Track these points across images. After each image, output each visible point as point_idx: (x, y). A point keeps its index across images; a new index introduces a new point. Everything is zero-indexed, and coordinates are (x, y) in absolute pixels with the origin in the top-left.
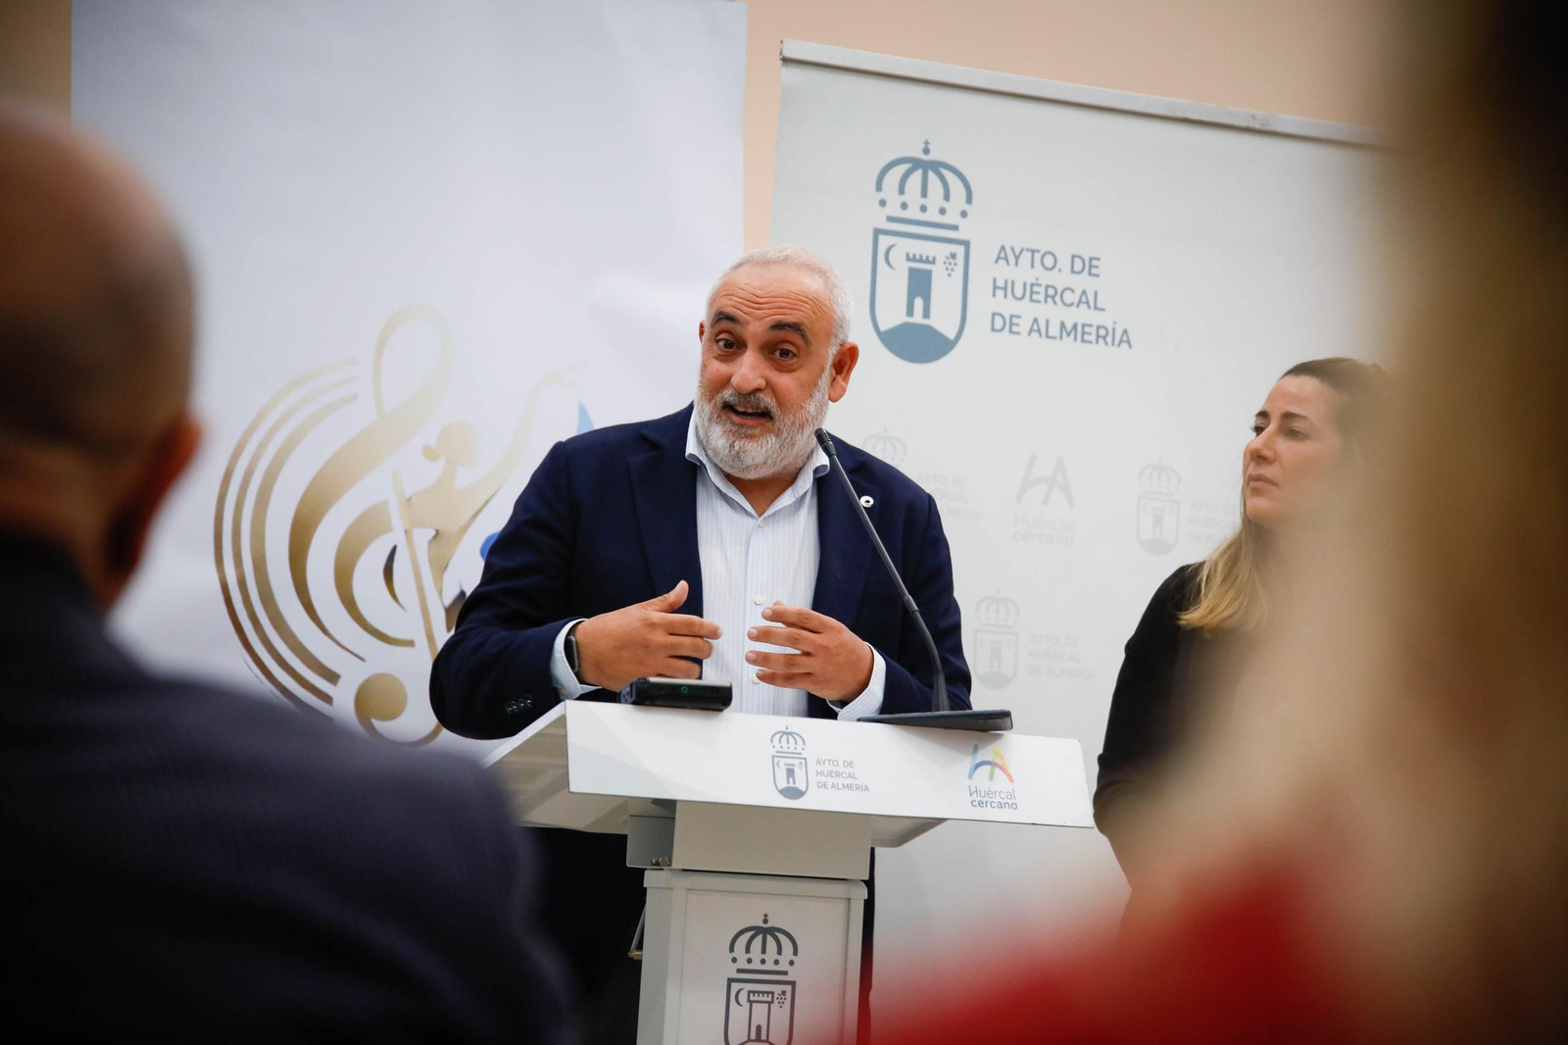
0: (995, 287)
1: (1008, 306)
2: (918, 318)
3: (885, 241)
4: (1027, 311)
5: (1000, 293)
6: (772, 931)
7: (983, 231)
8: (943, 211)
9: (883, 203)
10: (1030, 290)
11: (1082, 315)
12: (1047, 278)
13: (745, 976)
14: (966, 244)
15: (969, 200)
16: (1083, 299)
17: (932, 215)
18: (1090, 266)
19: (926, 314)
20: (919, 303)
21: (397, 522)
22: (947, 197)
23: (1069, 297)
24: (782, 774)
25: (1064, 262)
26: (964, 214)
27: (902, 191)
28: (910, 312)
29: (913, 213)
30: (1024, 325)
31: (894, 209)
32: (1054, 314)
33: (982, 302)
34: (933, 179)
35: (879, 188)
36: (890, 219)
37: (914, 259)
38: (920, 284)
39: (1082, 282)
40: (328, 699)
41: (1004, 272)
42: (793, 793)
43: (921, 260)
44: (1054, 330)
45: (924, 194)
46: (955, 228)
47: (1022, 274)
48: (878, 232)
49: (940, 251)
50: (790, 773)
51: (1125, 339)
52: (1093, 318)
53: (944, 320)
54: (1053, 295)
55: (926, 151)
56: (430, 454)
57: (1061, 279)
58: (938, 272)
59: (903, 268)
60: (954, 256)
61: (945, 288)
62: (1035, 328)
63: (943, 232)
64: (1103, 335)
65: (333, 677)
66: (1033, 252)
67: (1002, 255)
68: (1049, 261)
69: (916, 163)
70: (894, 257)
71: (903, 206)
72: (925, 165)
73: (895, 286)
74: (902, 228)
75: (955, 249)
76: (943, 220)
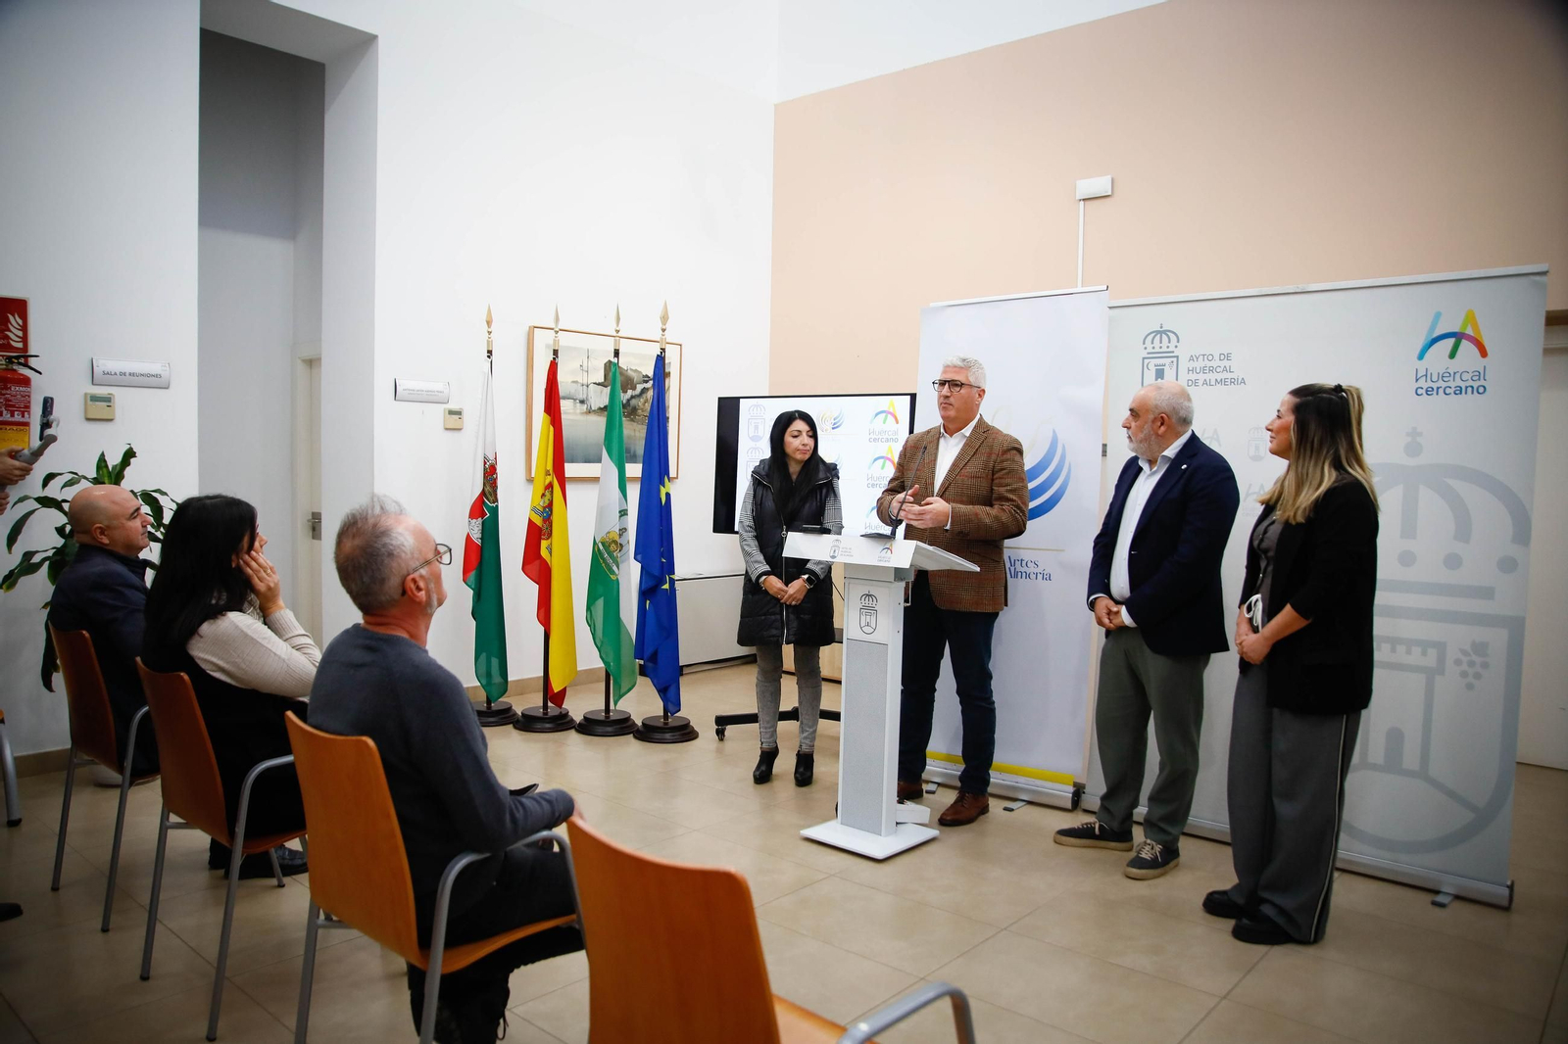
0: (1189, 370)
1: (1193, 376)
3: (1146, 361)
4: (1201, 377)
5: (1191, 372)
7: (1183, 353)
9: (1146, 348)
10: (1203, 370)
11: (1226, 375)
12: (1209, 364)
14: (1177, 357)
15: (1178, 342)
16: (1225, 369)
17: (1164, 349)
18: (1228, 357)
22: (1170, 342)
25: (1217, 357)
26: (1176, 347)
27: (1152, 343)
29: (1157, 350)
30: (1201, 382)
31: (1150, 350)
32: (1212, 377)
33: (1184, 376)
34: (1164, 337)
35: (1144, 343)
36: (1149, 353)
39: (1226, 363)
41: (1192, 365)
43: (1160, 365)
44: (1213, 383)
45: (1161, 343)
46: (1173, 352)
47: (1200, 364)
48: (1144, 358)
49: (1167, 361)
51: (1243, 381)
52: (1229, 376)
54: (1212, 370)
55: (1161, 328)
57: (1214, 364)
58: (1166, 369)
59: (1153, 369)
60: (1172, 362)
61: (1169, 374)
62: (1205, 383)
63: (1168, 354)
64: (1233, 381)
66: (1204, 355)
67: (1191, 359)
68: (1210, 358)
69: (1157, 332)
70: (1152, 366)
71: (1154, 348)
72: (1161, 332)
73: (1150, 376)
74: (1152, 356)
75: (1172, 359)
76: (1169, 350)
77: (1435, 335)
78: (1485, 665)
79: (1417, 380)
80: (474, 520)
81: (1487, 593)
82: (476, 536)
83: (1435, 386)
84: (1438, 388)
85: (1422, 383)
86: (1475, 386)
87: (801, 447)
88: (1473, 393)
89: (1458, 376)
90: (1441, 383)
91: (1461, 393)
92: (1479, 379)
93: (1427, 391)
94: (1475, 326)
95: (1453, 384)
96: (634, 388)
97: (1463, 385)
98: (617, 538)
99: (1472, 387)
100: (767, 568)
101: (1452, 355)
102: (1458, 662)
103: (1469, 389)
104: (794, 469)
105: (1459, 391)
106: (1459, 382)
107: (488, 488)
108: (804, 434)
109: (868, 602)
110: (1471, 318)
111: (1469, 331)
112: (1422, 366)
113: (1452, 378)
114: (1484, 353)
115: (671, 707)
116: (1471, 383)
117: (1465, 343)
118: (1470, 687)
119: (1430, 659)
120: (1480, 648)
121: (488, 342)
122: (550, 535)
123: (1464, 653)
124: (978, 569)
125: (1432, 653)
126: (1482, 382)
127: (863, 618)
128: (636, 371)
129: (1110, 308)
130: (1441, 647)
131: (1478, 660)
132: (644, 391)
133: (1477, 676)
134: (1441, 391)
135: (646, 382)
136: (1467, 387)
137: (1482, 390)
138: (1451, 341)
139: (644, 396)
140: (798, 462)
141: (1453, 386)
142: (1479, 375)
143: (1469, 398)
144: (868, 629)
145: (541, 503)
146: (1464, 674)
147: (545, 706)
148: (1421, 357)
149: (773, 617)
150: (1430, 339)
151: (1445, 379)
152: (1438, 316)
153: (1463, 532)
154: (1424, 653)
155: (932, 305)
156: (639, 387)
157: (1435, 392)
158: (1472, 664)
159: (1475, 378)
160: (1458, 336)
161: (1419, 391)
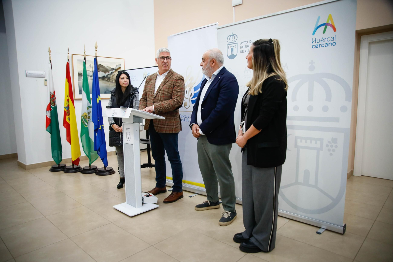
0: (241, 47)
1: (242, 49)
2: (232, 54)
3: (228, 46)
4: (244, 49)
7: (239, 41)
9: (228, 41)
10: (245, 47)
12: (247, 44)
14: (237, 43)
15: (237, 38)
17: (233, 41)
18: (252, 41)
19: (233, 53)
20: (232, 52)
22: (235, 39)
25: (249, 42)
26: (237, 40)
27: (230, 39)
28: (231, 53)
30: (244, 51)
31: (229, 42)
32: (247, 49)
33: (239, 50)
34: (233, 37)
35: (227, 40)
36: (229, 43)
37: (231, 47)
38: (232, 50)
41: (242, 45)
43: (232, 47)
45: (232, 39)
46: (236, 42)
47: (244, 45)
48: (227, 45)
49: (234, 45)
53: (235, 54)
54: (247, 47)
55: (232, 34)
56: (190, 80)
58: (234, 48)
59: (230, 48)
60: (236, 45)
61: (235, 50)
62: (246, 51)
66: (245, 42)
67: (241, 43)
68: (247, 42)
69: (231, 35)
71: (230, 41)
73: (229, 50)
74: (230, 43)
75: (235, 44)
76: (235, 41)
77: (318, 25)
78: (336, 147)
79: (312, 43)
80: (48, 111)
81: (337, 120)
82: (49, 116)
83: (318, 44)
84: (319, 45)
85: (314, 44)
86: (332, 42)
87: (125, 82)
88: (331, 45)
89: (326, 39)
90: (321, 43)
91: (327, 46)
92: (333, 40)
93: (316, 46)
94: (332, 21)
95: (324, 43)
96: (109, 72)
97: (328, 43)
98: (87, 115)
99: (331, 43)
100: (114, 122)
101: (324, 32)
102: (327, 146)
103: (330, 44)
104: (123, 90)
105: (327, 45)
106: (326, 42)
107: (52, 102)
108: (125, 78)
109: (128, 131)
110: (330, 18)
111: (330, 22)
112: (314, 37)
113: (324, 41)
114: (335, 30)
115: (106, 165)
116: (330, 42)
117: (328, 27)
118: (331, 155)
119: (318, 145)
120: (335, 140)
121: (50, 58)
122: (69, 115)
123: (329, 142)
124: (164, 118)
125: (319, 142)
126: (334, 41)
127: (127, 136)
128: (109, 67)
129: (217, 29)
130: (321, 140)
131: (334, 145)
132: (112, 73)
133: (334, 151)
134: (321, 46)
135: (113, 70)
136: (329, 43)
137: (334, 44)
138: (324, 27)
139: (112, 74)
140: (124, 87)
141: (324, 44)
142: (333, 38)
144: (129, 140)
145: (66, 105)
146: (329, 150)
147: (73, 165)
148: (313, 34)
149: (117, 137)
150: (316, 27)
151: (322, 41)
152: (319, 18)
153: (329, 98)
154: (316, 143)
156: (110, 72)
157: (318, 47)
158: (332, 146)
159: (332, 40)
160: (326, 25)
161: (313, 47)
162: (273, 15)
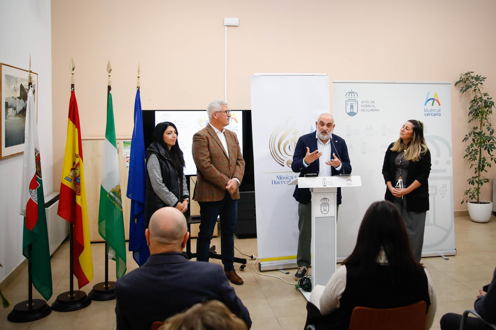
1: (363, 108)
2: (352, 111)
3: (347, 102)
4: (366, 108)
5: (362, 107)
6: (326, 199)
7: (359, 99)
8: (354, 98)
9: (346, 98)
10: (366, 106)
11: (373, 108)
12: (368, 104)
13: (323, 204)
14: (357, 101)
15: (357, 96)
16: (373, 106)
18: (373, 102)
19: (353, 110)
20: (352, 109)
21: (290, 142)
22: (355, 96)
23: (371, 106)
24: (323, 184)
25: (370, 102)
26: (357, 98)
27: (349, 96)
28: (351, 110)
29: (351, 98)
30: (365, 110)
32: (369, 108)
33: (360, 108)
35: (346, 96)
38: (352, 107)
39: (373, 104)
40: (283, 163)
41: (362, 104)
42: (325, 186)
43: (352, 104)
44: (369, 110)
45: (352, 96)
46: (356, 99)
47: (365, 104)
48: (346, 101)
49: (354, 103)
50: (324, 183)
51: (378, 110)
53: (355, 111)
54: (369, 106)
55: (352, 91)
56: (293, 134)
57: (370, 104)
58: (354, 105)
59: (349, 105)
61: (355, 107)
62: (367, 110)
63: (354, 100)
64: (376, 110)
65: (284, 161)
66: (366, 101)
67: (362, 102)
68: (368, 102)
69: (350, 92)
70: (348, 104)
71: (349, 98)
72: (352, 93)
73: (349, 107)
74: (349, 100)
75: (356, 102)
76: (354, 99)
77: (428, 99)
78: (446, 191)
81: (445, 171)
83: (429, 113)
87: (172, 139)
89: (434, 110)
90: (430, 113)
91: (435, 115)
94: (437, 97)
97: (436, 113)
101: (433, 105)
102: (440, 191)
103: (437, 115)
106: (434, 112)
110: (436, 95)
111: (436, 98)
112: (426, 107)
114: (439, 105)
117: (435, 101)
118: (443, 197)
119: (434, 191)
120: (445, 186)
123: (441, 188)
125: (434, 189)
126: (440, 113)
129: (333, 83)
130: (436, 187)
131: (444, 189)
133: (445, 194)
134: (431, 114)
137: (440, 115)
138: (432, 101)
143: (437, 117)
146: (442, 194)
148: (425, 105)
151: (431, 111)
152: (428, 93)
153: (438, 154)
155: (255, 74)
157: (429, 115)
158: (443, 191)
159: (438, 111)
160: (434, 99)
161: (426, 115)
162: (393, 82)
